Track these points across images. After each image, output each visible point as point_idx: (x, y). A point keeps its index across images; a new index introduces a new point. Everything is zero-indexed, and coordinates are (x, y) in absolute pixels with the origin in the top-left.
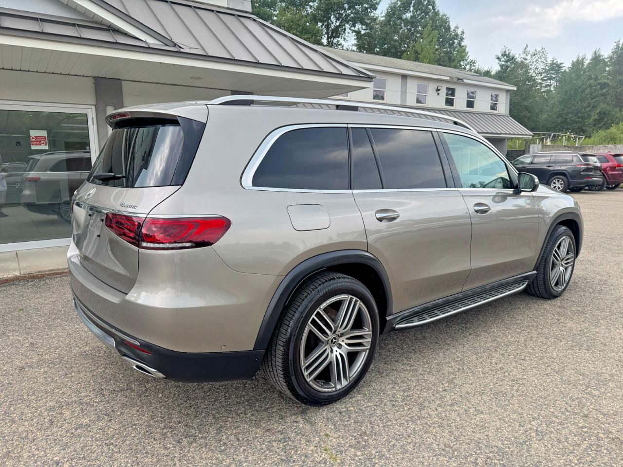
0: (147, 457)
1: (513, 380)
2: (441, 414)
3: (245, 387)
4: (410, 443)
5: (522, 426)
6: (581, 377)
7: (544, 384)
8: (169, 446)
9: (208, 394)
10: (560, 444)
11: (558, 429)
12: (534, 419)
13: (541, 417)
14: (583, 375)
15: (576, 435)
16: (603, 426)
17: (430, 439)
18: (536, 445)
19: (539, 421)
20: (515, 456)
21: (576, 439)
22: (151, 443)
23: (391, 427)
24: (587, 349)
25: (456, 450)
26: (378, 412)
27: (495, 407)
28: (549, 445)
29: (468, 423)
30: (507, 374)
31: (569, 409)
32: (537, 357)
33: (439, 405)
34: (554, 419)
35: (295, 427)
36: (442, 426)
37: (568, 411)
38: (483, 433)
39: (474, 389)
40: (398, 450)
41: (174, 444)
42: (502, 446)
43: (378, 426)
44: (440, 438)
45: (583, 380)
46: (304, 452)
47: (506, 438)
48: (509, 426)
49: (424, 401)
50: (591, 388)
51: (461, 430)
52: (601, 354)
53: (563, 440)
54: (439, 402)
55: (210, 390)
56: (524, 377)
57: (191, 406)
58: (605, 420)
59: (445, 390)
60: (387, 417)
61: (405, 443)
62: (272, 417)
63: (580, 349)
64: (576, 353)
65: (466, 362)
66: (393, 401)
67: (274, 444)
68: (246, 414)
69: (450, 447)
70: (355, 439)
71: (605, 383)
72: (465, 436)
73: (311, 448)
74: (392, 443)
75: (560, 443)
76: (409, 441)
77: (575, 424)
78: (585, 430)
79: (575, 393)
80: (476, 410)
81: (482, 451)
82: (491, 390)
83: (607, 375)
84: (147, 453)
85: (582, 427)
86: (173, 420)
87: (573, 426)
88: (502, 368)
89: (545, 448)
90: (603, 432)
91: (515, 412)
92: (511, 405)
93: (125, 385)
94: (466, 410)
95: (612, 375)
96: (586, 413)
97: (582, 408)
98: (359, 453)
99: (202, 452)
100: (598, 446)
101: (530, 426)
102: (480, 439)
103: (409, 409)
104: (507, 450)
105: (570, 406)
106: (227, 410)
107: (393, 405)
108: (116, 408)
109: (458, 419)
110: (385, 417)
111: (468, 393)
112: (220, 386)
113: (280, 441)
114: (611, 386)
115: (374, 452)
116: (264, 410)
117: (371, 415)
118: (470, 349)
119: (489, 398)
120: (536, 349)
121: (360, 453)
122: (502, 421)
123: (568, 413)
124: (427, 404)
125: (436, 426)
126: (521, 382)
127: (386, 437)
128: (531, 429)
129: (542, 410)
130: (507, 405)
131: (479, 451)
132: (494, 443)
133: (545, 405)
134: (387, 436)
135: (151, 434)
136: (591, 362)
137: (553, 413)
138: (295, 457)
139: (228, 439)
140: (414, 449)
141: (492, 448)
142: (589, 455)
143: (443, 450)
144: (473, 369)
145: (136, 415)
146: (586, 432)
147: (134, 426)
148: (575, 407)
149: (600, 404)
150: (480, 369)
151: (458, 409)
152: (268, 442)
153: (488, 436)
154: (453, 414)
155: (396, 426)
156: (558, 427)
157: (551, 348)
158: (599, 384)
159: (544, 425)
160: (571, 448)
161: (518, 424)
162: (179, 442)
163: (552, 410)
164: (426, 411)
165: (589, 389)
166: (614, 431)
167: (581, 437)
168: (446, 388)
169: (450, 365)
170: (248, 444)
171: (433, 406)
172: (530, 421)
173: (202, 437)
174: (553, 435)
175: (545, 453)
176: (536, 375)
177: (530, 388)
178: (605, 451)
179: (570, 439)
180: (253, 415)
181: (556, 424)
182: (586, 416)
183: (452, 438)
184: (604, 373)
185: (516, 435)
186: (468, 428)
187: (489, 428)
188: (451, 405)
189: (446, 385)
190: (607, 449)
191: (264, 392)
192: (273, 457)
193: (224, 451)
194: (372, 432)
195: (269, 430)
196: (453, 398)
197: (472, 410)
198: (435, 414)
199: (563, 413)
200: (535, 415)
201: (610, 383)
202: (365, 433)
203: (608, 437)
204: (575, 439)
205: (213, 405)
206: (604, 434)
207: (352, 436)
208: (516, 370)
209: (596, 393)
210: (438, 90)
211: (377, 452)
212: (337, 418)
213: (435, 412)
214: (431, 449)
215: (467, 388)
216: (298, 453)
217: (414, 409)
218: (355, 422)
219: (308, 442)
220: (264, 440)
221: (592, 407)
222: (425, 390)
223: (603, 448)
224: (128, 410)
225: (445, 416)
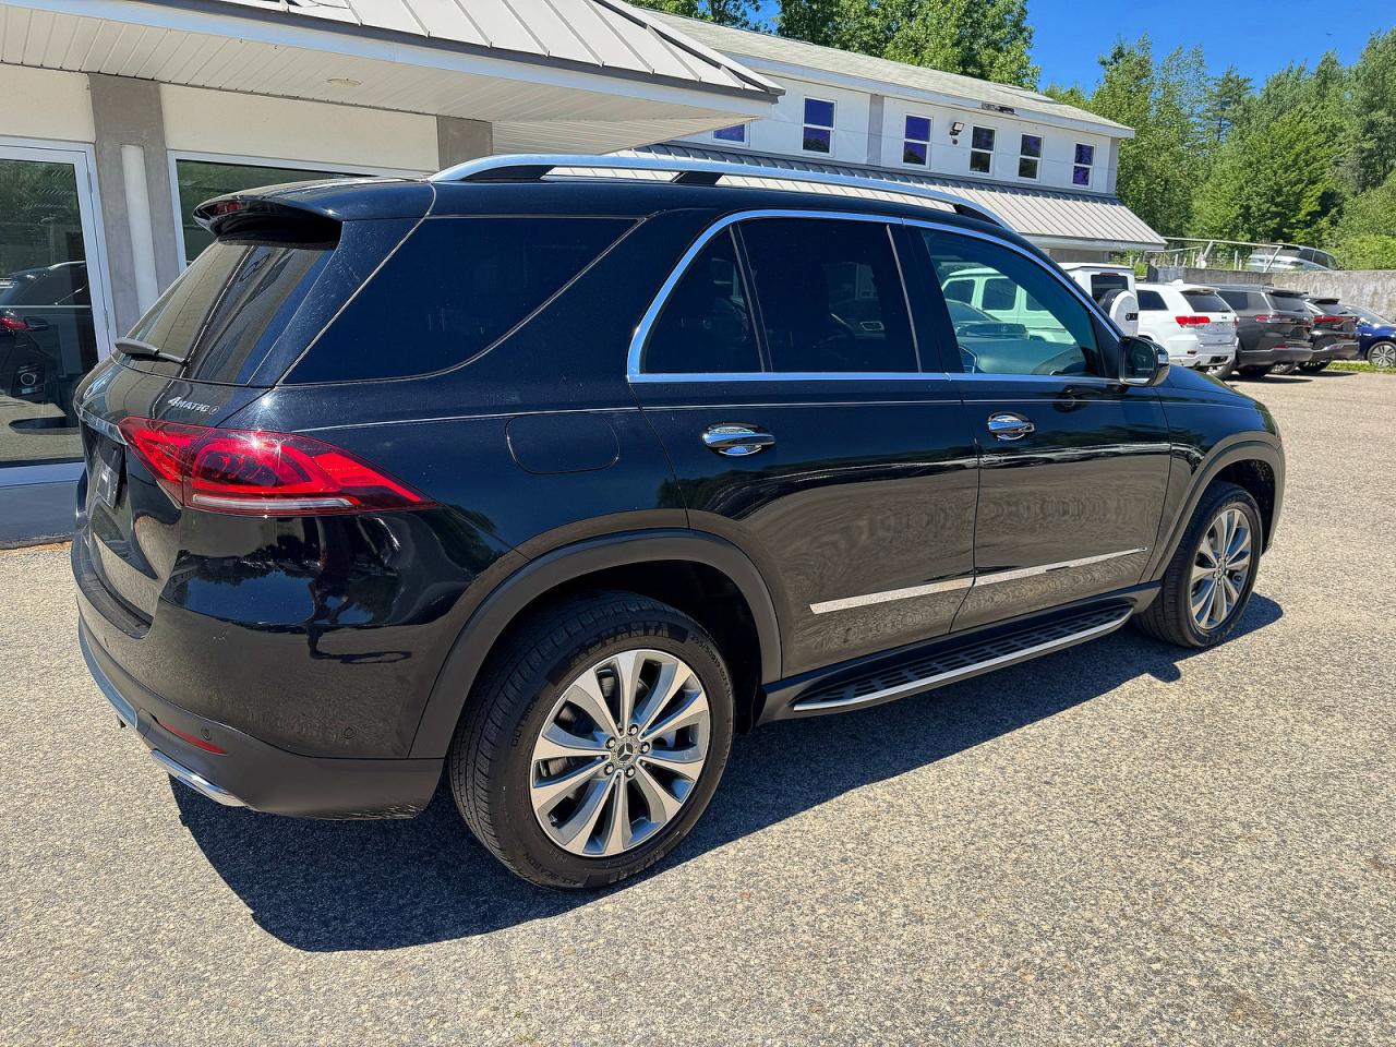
0: (65, 1034)
1: (1013, 835)
2: (822, 921)
3: (363, 849)
4: (728, 1000)
5: (1009, 956)
6: (1174, 829)
7: (1084, 847)
8: (127, 1005)
9: (266, 868)
10: (1089, 1004)
11: (1092, 965)
12: (1042, 936)
13: (1059, 933)
14: (1179, 822)
15: (1131, 981)
16: (1202, 958)
17: (779, 989)
18: (1031, 1005)
19: (1050, 943)
20: (973, 1036)
21: (1130, 991)
22: (85, 998)
23: (693, 957)
24: (1203, 758)
25: (836, 1018)
26: (670, 915)
27: (952, 905)
28: (1063, 1007)
29: (879, 947)
30: (1000, 821)
31: (1129, 911)
32: (1080, 777)
33: (823, 900)
34: (1088, 937)
35: (455, 957)
36: (816, 956)
37: (1125, 917)
38: (911, 973)
39: (914, 858)
40: (694, 1019)
41: (141, 1001)
42: (948, 1008)
43: (662, 953)
44: (805, 986)
45: (1178, 835)
46: (460, 1024)
47: (964, 986)
48: (979, 954)
49: (788, 888)
50: (1193, 859)
51: (860, 965)
52: (1232, 771)
53: (1099, 994)
54: (823, 891)
55: (273, 857)
56: (1041, 827)
57: (214, 900)
58: (1208, 940)
59: (844, 860)
60: (689, 930)
61: (714, 999)
62: (407, 929)
63: (1185, 756)
64: (1173, 767)
65: (910, 788)
66: (714, 887)
67: (393, 1002)
68: (344, 920)
69: (821, 1010)
70: (598, 988)
71: (1227, 844)
72: (865, 982)
73: (480, 1014)
74: (684, 1000)
75: (1089, 1000)
76: (727, 994)
77: (1137, 951)
78: (1157, 966)
79: (1150, 869)
80: (907, 914)
81: (898, 1023)
82: (955, 860)
83: (1234, 825)
84: (68, 1023)
85: (1150, 961)
86: (160, 936)
87: (1131, 958)
88: (992, 804)
89: (1051, 1013)
90: (1197, 972)
91: (998, 918)
92: (993, 900)
93: (69, 841)
94: (882, 914)
95: (1246, 826)
96: (1167, 919)
97: (1161, 908)
98: (595, 1028)
99: (205, 1022)
100: (1182, 1009)
101: (1027, 955)
102: (900, 990)
103: (748, 908)
104: (958, 1019)
105: (1134, 904)
106: (302, 910)
107: (712, 898)
108: (26, 903)
109: (859, 936)
110: (682, 930)
111: (897, 867)
112: (301, 847)
113: (409, 994)
114: (1240, 852)
115: (632, 1024)
116: (392, 912)
117: (652, 923)
118: (929, 753)
119: (946, 881)
120: (1084, 755)
121: (599, 1026)
122: (962, 941)
123: (1123, 923)
124: (793, 895)
125: (802, 953)
126: (1029, 842)
127: (673, 983)
128: (1029, 963)
129: (1064, 914)
130: (984, 901)
131: (888, 1023)
132: (930, 1002)
133: (1074, 900)
134: (677, 981)
135: (93, 972)
136: (1203, 790)
137: (1090, 921)
138: (434, 1038)
139: (281, 987)
140: (733, 1017)
141: (923, 1013)
142: (1154, 1033)
143: (804, 1018)
144: (922, 806)
145: (70, 923)
146: (1157, 973)
147: (58, 953)
148: (1145, 906)
149: (1204, 900)
150: (941, 807)
151: (862, 908)
152: (379, 997)
153: (920, 980)
154: (850, 922)
155: (704, 956)
156: (1093, 960)
157: (1119, 755)
158: (1212, 846)
159: (1062, 954)
160: (1114, 1016)
161: (999, 949)
162: (156, 995)
163: (1088, 915)
164: (786, 914)
165: (1187, 861)
166: (1224, 971)
167: (1145, 986)
168: (850, 854)
169: (871, 795)
170: (327, 1002)
171: (807, 900)
172: (1030, 944)
173: (217, 984)
174: (1076, 980)
175: (1049, 1029)
176: (1070, 822)
177: (1049, 855)
178: (1193, 1024)
179: (1115, 991)
180: (361, 924)
181: (1091, 951)
182: (1165, 930)
183: (833, 987)
184: (1228, 819)
185: (989, 979)
186: (876, 962)
187: (927, 959)
188: (846, 900)
189: (849, 846)
190: (1200, 1020)
191: (406, 863)
192: (379, 1036)
193: (261, 1020)
194: (641, 970)
195: (392, 963)
196: (859, 880)
197: (897, 913)
198: (807, 924)
199: (1113, 923)
200: (1045, 928)
201: (1239, 846)
202: (625, 973)
203: (1207, 985)
204: (1127, 991)
205: (270, 897)
206: (1200, 977)
207: (592, 982)
208: (1024, 808)
209: (1200, 870)
210: (954, 132)
211: (640, 1025)
212: (565, 933)
213: (807, 918)
214: (775, 1018)
215: (900, 854)
216: (446, 1025)
217: (758, 909)
218: (608, 942)
219: (479, 995)
220: (369, 991)
221: (1184, 906)
222: (796, 859)
223: (1191, 1014)
224: (55, 909)
225: (831, 928)
